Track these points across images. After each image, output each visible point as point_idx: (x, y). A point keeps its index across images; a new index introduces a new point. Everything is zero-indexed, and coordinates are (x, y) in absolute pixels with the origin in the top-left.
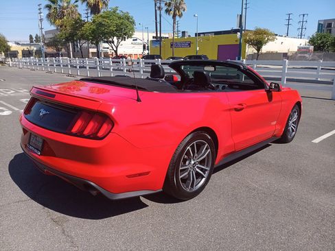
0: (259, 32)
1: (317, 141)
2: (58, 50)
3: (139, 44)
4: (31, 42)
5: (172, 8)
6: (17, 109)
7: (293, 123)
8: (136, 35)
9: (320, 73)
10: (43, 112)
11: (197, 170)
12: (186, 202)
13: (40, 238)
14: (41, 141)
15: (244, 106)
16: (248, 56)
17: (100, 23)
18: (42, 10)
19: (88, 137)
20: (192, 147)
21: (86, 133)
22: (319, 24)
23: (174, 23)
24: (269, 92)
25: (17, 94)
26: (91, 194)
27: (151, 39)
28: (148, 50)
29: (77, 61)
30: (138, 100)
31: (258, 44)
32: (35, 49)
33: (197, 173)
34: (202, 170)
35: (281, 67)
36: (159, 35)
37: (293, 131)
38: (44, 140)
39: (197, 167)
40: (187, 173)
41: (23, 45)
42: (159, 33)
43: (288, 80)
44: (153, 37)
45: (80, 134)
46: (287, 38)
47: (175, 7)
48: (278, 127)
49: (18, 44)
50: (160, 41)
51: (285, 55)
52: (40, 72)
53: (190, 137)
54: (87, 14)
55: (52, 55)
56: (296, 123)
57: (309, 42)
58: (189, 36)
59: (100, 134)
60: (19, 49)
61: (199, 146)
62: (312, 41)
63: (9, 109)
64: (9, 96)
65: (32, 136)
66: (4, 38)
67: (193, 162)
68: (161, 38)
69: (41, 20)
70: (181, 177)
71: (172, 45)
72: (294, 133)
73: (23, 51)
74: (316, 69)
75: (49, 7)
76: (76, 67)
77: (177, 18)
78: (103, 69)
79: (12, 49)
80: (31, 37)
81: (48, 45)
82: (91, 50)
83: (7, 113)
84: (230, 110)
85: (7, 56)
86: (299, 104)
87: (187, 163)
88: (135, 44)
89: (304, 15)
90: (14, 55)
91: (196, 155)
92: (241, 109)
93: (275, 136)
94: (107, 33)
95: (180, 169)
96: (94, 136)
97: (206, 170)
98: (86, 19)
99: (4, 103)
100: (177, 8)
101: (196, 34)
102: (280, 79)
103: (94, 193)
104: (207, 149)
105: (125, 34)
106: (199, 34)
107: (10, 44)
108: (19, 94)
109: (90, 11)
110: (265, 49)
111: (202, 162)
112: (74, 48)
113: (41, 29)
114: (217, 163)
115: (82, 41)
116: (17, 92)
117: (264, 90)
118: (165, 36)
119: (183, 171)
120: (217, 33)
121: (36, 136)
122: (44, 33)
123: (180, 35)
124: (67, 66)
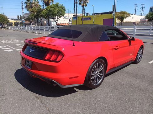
0: (122, 13)
1: (151, 62)
2: (31, 22)
3: (67, 19)
4: (18, 18)
5: (82, 2)
6: (15, 49)
7: (140, 55)
8: (66, 15)
9: (151, 32)
10: (31, 50)
11: (98, 75)
12: (94, 90)
13: (32, 105)
14: (31, 63)
15: (119, 47)
16: (117, 24)
17: (50, 10)
18: (23, 4)
19: (52, 61)
20: (96, 65)
21: (51, 59)
22: (150, 9)
23: (83, 9)
24: (129, 41)
25: (14, 42)
26: (54, 86)
27: (72, 16)
28: (71, 21)
29: (40, 27)
30: (74, 45)
31: (122, 18)
32: (20, 22)
33: (98, 77)
34: (100, 75)
35: (133, 29)
36: (76, 15)
37: (140, 58)
38: (32, 63)
39: (98, 74)
40: (94, 77)
41: (15, 20)
42: (76, 14)
43: (136, 35)
44: (73, 16)
45: (49, 60)
46: (135, 16)
47: (83, 2)
48: (133, 57)
49: (12, 19)
50: (77, 17)
51: (134, 23)
52: (23, 32)
53: (96, 61)
54: (43, 6)
55: (28, 24)
56: (141, 54)
57: (145, 17)
58: (90, 15)
59: (58, 60)
60: (13, 22)
61: (99, 65)
62: (147, 17)
63: (12, 49)
64: (11, 43)
65: (27, 61)
66: (6, 17)
67: (96, 72)
68: (77, 16)
69: (23, 9)
70: (91, 79)
71: (82, 19)
72: (140, 59)
73: (15, 23)
74: (149, 29)
75: (26, 3)
76: (39, 30)
77: (84, 7)
78: (51, 30)
79: (10, 22)
80: (18, 16)
81: (26, 20)
82: (45, 22)
83: (11, 50)
84: (113, 49)
85: (8, 25)
86: (142, 46)
87: (94, 72)
88: (65, 19)
89: (143, 5)
90: (11, 24)
91: (98, 69)
92: (118, 49)
93: (132, 60)
94: (53, 14)
95: (91, 75)
96: (55, 61)
97: (102, 76)
98: (43, 8)
99: (9, 46)
100: (84, 2)
101: (93, 14)
102: (132, 35)
103: (55, 85)
104: (102, 66)
105: (61, 15)
106: (95, 14)
107: (9, 19)
108: (15, 42)
109: (45, 4)
110: (125, 21)
111: (100, 72)
112: (38, 21)
113: (23, 13)
114: (107, 73)
115: (41, 18)
116: (14, 41)
117: (127, 40)
118: (78, 15)
119: (92, 76)
120: (102, 14)
121: (29, 61)
122: (24, 14)
123: (86, 14)
124: (35, 29)
